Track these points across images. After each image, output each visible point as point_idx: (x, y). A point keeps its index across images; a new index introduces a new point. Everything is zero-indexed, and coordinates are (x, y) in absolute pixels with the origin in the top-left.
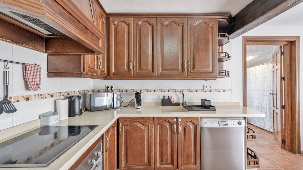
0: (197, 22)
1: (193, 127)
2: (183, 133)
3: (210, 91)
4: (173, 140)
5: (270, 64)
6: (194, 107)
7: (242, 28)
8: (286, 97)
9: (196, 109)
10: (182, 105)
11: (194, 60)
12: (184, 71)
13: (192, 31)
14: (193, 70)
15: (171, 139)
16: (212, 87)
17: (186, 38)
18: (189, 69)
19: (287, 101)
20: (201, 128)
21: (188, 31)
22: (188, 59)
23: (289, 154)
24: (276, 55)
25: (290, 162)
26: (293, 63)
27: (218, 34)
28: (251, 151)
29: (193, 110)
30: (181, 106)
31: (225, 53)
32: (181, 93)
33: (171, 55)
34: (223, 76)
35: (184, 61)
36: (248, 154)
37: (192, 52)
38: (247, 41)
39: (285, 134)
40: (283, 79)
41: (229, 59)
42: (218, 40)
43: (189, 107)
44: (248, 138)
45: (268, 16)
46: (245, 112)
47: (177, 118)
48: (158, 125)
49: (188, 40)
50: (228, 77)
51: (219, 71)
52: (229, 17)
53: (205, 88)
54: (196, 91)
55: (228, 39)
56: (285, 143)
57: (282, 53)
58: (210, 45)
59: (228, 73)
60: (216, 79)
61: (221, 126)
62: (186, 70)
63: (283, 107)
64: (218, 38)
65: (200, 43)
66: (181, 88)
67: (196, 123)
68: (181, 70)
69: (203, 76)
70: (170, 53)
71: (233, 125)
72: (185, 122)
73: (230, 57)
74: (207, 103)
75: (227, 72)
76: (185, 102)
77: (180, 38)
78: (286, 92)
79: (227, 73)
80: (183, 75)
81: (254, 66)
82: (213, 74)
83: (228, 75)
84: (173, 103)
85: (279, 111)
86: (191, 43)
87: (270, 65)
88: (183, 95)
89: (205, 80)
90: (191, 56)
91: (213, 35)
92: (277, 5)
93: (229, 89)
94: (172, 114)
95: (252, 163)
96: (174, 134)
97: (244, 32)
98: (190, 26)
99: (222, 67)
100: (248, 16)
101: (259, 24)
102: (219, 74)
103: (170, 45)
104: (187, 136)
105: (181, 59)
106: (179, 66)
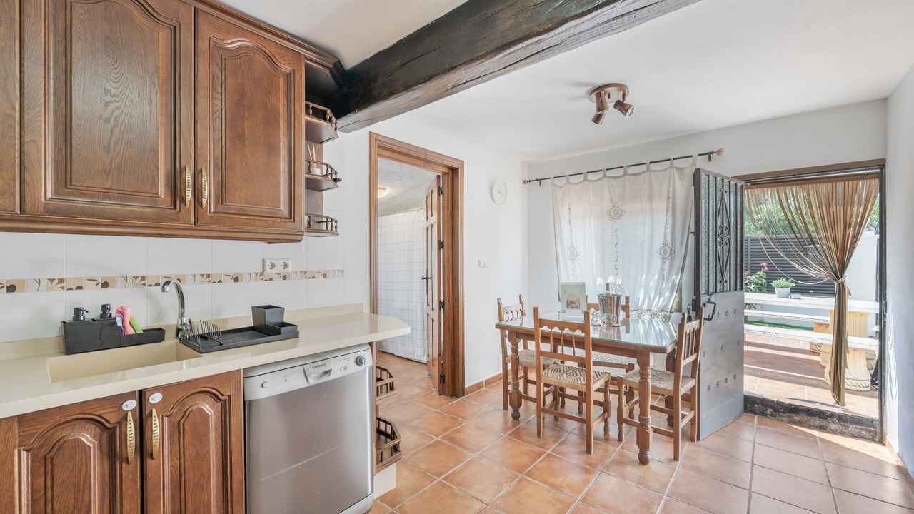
0: (236, 41)
1: (215, 412)
2: (171, 444)
3: (285, 277)
4: (121, 489)
5: (422, 210)
6: (221, 338)
7: (366, 107)
8: (446, 282)
9: (232, 342)
10: (177, 335)
11: (223, 168)
12: (182, 205)
13: (217, 64)
14: (220, 205)
15: (107, 490)
16: (290, 263)
17: (190, 82)
18: (204, 201)
19: (447, 291)
20: (248, 406)
21: (201, 60)
22: (199, 161)
23: (449, 402)
24: (432, 192)
25: (451, 418)
26: (455, 211)
27: (307, 106)
28: (387, 423)
29: (221, 346)
30: (170, 341)
31: (327, 166)
32: (171, 289)
33: (112, 131)
34: (320, 231)
35: (182, 165)
36: (379, 432)
37: (216, 142)
38: (380, 147)
39: (445, 362)
40: (441, 245)
41: (338, 187)
42: (307, 122)
43: (203, 337)
44: (378, 395)
45: (416, 96)
46: (373, 328)
47: (141, 396)
48: (24, 454)
49: (201, 93)
50: (335, 237)
51: (310, 217)
52: (335, 65)
53: (268, 268)
54: (236, 279)
55: (336, 129)
56: (444, 381)
57: (441, 191)
58: (281, 133)
59: (334, 223)
60: (300, 241)
61: (312, 381)
62: (188, 203)
63: (441, 305)
64: (305, 118)
65: (246, 114)
66: (173, 272)
67: (226, 391)
68: (169, 199)
69: (260, 229)
70: (107, 120)
71: (343, 369)
72: (181, 402)
73: (339, 180)
74: (271, 318)
75: (332, 220)
76: (190, 321)
77: (164, 72)
78: (446, 272)
79: (330, 223)
80: (177, 220)
81: (394, 213)
82: (290, 225)
83: (334, 230)
84: (130, 331)
85: (434, 315)
86: (213, 108)
87: (422, 213)
88: (181, 295)
89: (269, 243)
90: (210, 153)
91: (292, 102)
92: (429, 78)
93: (339, 271)
94: (123, 379)
95: (386, 454)
96: (124, 465)
97: (372, 121)
98: (206, 42)
99: (320, 207)
100: (380, 82)
101: (399, 111)
102: (309, 224)
103: (108, 87)
104: (190, 452)
105: (165, 158)
106: (155, 183)
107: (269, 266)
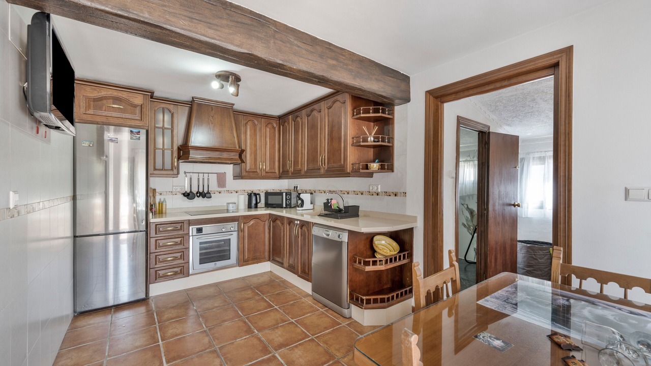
13: (328, 116)
14: (328, 166)
21: (325, 117)
54: (362, 194)
72: (302, 226)
90: (326, 148)
98: (326, 110)
106: (317, 162)
107: (371, 188)
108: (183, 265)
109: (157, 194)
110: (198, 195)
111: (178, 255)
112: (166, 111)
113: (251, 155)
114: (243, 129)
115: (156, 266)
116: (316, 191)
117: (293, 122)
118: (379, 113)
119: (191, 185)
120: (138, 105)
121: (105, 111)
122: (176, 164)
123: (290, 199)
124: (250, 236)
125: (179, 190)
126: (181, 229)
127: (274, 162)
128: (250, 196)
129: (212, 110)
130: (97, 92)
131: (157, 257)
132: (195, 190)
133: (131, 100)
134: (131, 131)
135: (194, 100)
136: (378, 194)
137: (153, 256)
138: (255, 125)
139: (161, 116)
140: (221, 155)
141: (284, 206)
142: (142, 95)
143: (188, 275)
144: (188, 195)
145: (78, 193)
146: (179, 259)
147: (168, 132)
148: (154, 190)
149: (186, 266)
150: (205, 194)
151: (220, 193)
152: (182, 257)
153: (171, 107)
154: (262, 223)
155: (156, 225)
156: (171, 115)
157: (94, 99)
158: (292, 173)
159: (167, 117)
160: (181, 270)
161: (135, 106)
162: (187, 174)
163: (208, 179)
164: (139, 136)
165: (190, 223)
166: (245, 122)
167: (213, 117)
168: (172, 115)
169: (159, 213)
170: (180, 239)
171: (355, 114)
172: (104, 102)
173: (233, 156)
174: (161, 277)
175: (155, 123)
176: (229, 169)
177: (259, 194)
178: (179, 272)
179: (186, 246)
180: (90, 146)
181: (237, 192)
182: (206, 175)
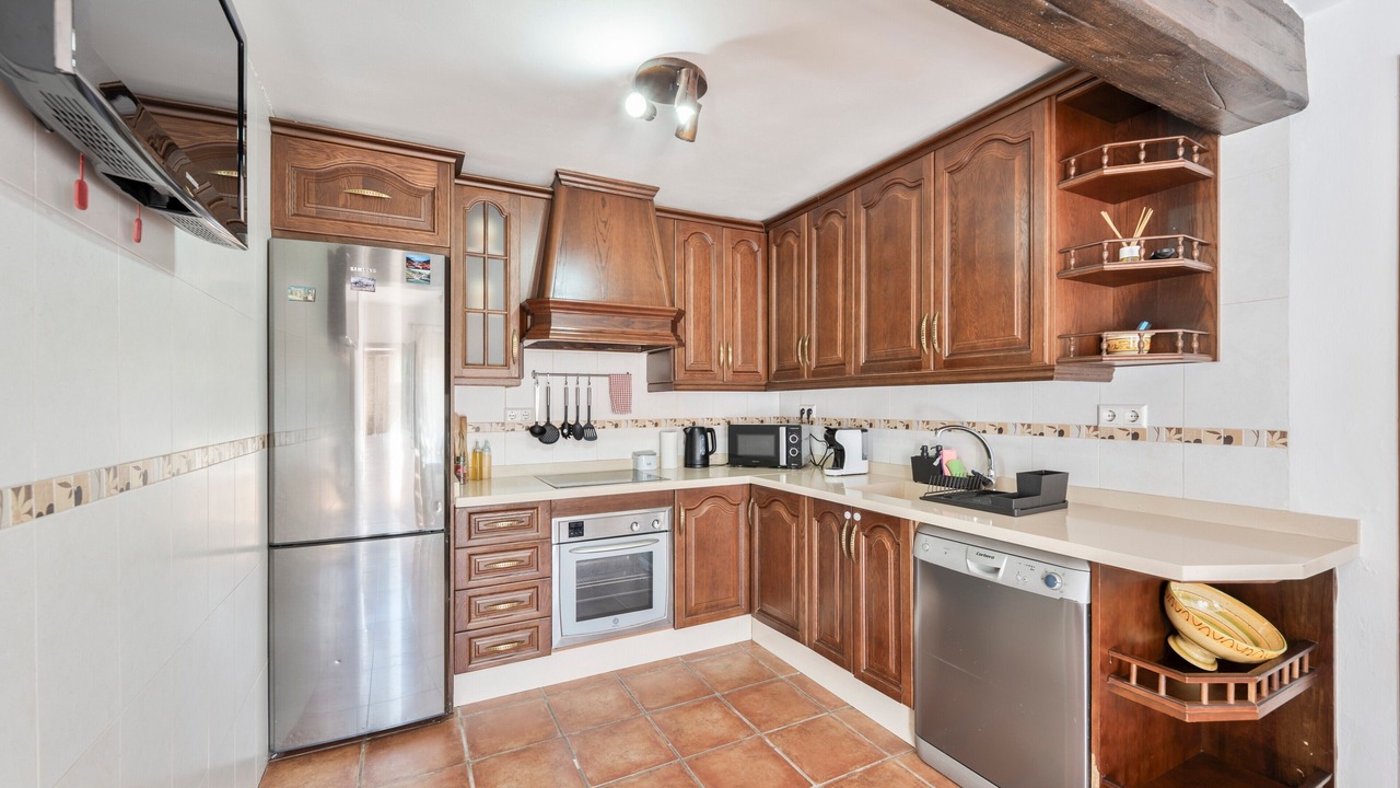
1: (894, 552)
12: (923, 354)
13: (953, 193)
14: (954, 347)
16: (1144, 413)
20: (916, 562)
48: (816, 522)
54: (1061, 433)
61: (973, 570)
62: (926, 350)
65: (977, 232)
71: (1020, 578)
72: (872, 529)
80: (921, 368)
84: (946, 473)
90: (945, 294)
91: (1032, 179)
93: (1271, 432)
98: (941, 179)
107: (1105, 415)
108: (536, 622)
109: (469, 428)
110: (565, 431)
111: (524, 595)
112: (492, 211)
113: (696, 326)
114: (677, 257)
115: (470, 626)
116: (876, 424)
117: (814, 232)
118: (1176, 157)
119: (548, 407)
120: (426, 192)
121: (345, 206)
122: (515, 350)
123: (799, 445)
124: (701, 546)
125: (518, 419)
126: (530, 526)
127: (754, 344)
128: (690, 435)
129: (604, 207)
130: (324, 156)
131: (473, 599)
132: (557, 421)
133: (408, 176)
134: (408, 260)
135: (560, 180)
136: (1135, 436)
137: (462, 598)
138: (706, 247)
139: (478, 227)
140: (628, 326)
141: (783, 462)
142: (435, 164)
143: (547, 650)
144: (542, 433)
145: (277, 428)
146: (526, 607)
147: (496, 268)
148: (463, 419)
149: (543, 625)
150: (582, 429)
151: (616, 426)
152: (535, 602)
153: (504, 201)
154: (730, 510)
155: (470, 514)
156: (502, 220)
157: (318, 175)
158: (814, 374)
159: (494, 229)
160: (531, 637)
161: (419, 193)
162: (540, 378)
163: (589, 390)
164: (427, 272)
165: (553, 508)
166: (682, 239)
167: (605, 223)
168: (507, 221)
169: (475, 479)
170: (526, 553)
171: (1073, 171)
172: (343, 182)
173: (658, 327)
174: (484, 655)
175: (464, 243)
176: (637, 365)
177: (711, 430)
178: (527, 642)
179: (543, 571)
180: (306, 300)
181: (656, 425)
182: (583, 381)
